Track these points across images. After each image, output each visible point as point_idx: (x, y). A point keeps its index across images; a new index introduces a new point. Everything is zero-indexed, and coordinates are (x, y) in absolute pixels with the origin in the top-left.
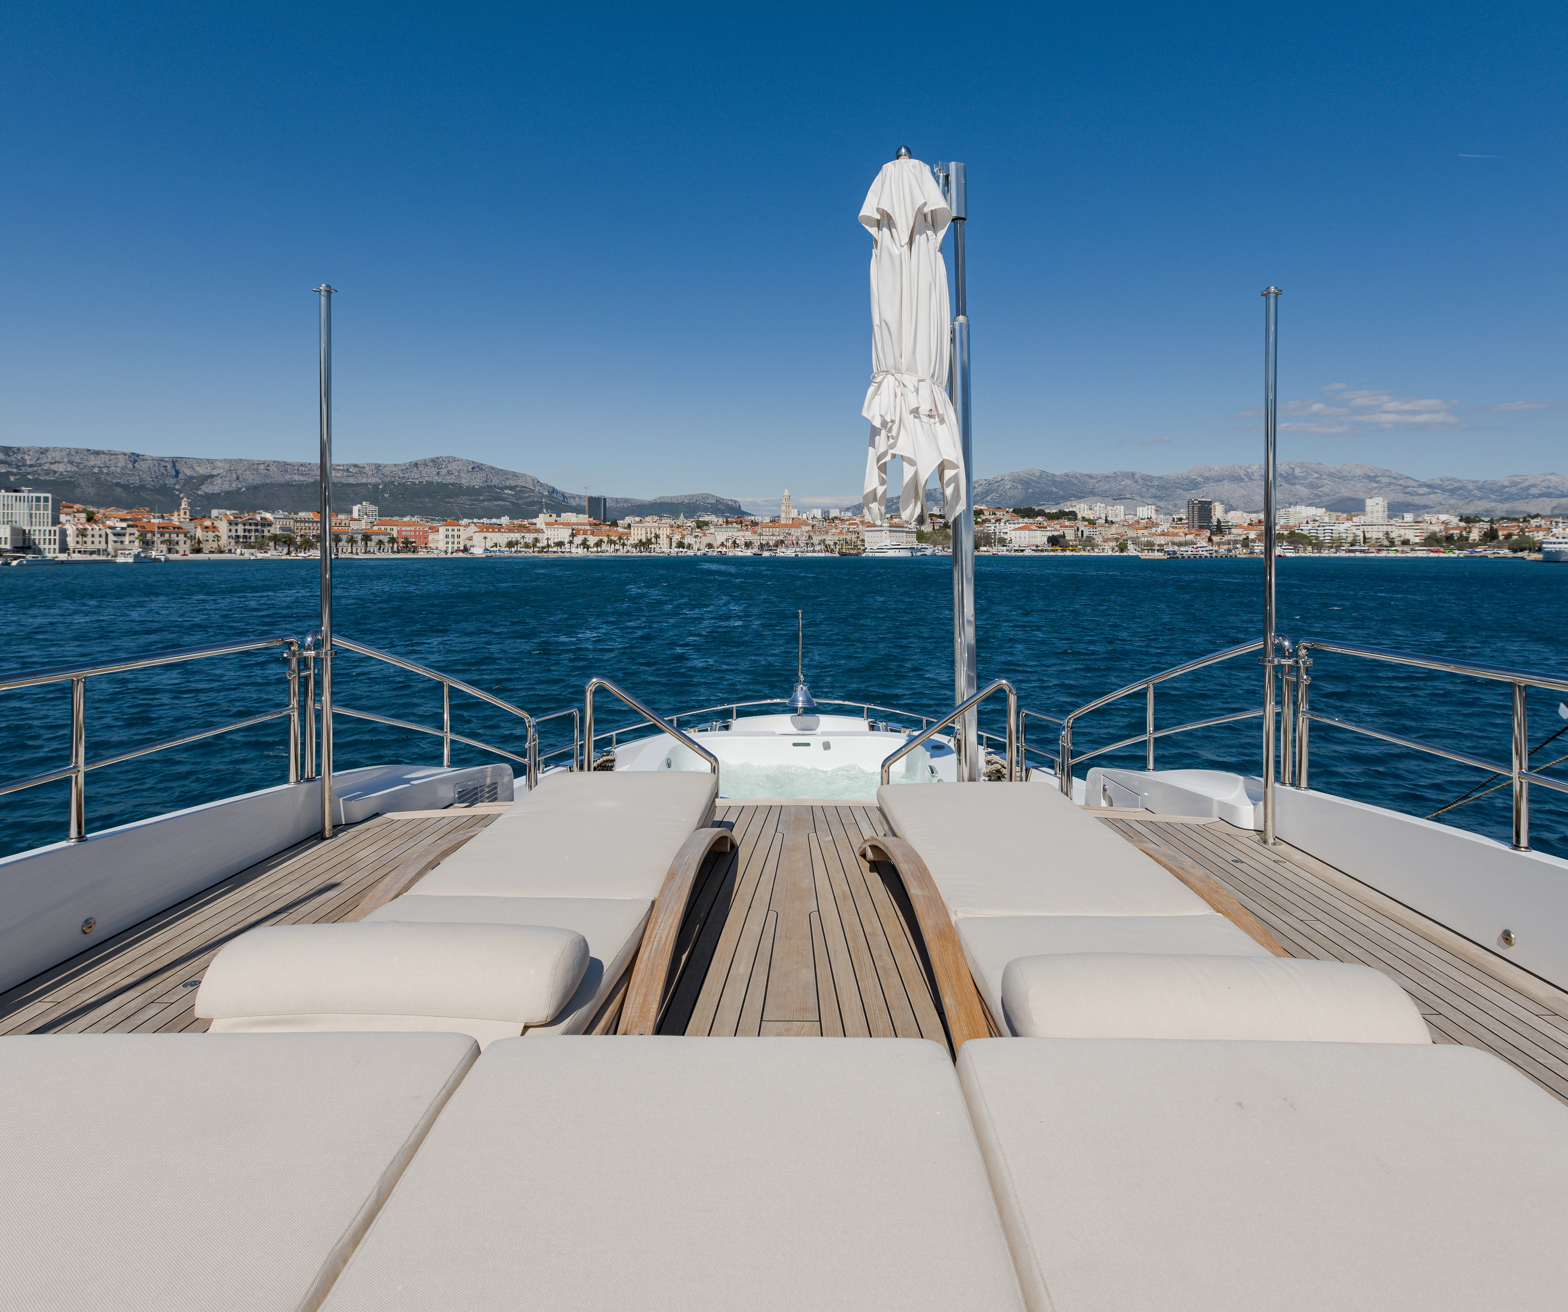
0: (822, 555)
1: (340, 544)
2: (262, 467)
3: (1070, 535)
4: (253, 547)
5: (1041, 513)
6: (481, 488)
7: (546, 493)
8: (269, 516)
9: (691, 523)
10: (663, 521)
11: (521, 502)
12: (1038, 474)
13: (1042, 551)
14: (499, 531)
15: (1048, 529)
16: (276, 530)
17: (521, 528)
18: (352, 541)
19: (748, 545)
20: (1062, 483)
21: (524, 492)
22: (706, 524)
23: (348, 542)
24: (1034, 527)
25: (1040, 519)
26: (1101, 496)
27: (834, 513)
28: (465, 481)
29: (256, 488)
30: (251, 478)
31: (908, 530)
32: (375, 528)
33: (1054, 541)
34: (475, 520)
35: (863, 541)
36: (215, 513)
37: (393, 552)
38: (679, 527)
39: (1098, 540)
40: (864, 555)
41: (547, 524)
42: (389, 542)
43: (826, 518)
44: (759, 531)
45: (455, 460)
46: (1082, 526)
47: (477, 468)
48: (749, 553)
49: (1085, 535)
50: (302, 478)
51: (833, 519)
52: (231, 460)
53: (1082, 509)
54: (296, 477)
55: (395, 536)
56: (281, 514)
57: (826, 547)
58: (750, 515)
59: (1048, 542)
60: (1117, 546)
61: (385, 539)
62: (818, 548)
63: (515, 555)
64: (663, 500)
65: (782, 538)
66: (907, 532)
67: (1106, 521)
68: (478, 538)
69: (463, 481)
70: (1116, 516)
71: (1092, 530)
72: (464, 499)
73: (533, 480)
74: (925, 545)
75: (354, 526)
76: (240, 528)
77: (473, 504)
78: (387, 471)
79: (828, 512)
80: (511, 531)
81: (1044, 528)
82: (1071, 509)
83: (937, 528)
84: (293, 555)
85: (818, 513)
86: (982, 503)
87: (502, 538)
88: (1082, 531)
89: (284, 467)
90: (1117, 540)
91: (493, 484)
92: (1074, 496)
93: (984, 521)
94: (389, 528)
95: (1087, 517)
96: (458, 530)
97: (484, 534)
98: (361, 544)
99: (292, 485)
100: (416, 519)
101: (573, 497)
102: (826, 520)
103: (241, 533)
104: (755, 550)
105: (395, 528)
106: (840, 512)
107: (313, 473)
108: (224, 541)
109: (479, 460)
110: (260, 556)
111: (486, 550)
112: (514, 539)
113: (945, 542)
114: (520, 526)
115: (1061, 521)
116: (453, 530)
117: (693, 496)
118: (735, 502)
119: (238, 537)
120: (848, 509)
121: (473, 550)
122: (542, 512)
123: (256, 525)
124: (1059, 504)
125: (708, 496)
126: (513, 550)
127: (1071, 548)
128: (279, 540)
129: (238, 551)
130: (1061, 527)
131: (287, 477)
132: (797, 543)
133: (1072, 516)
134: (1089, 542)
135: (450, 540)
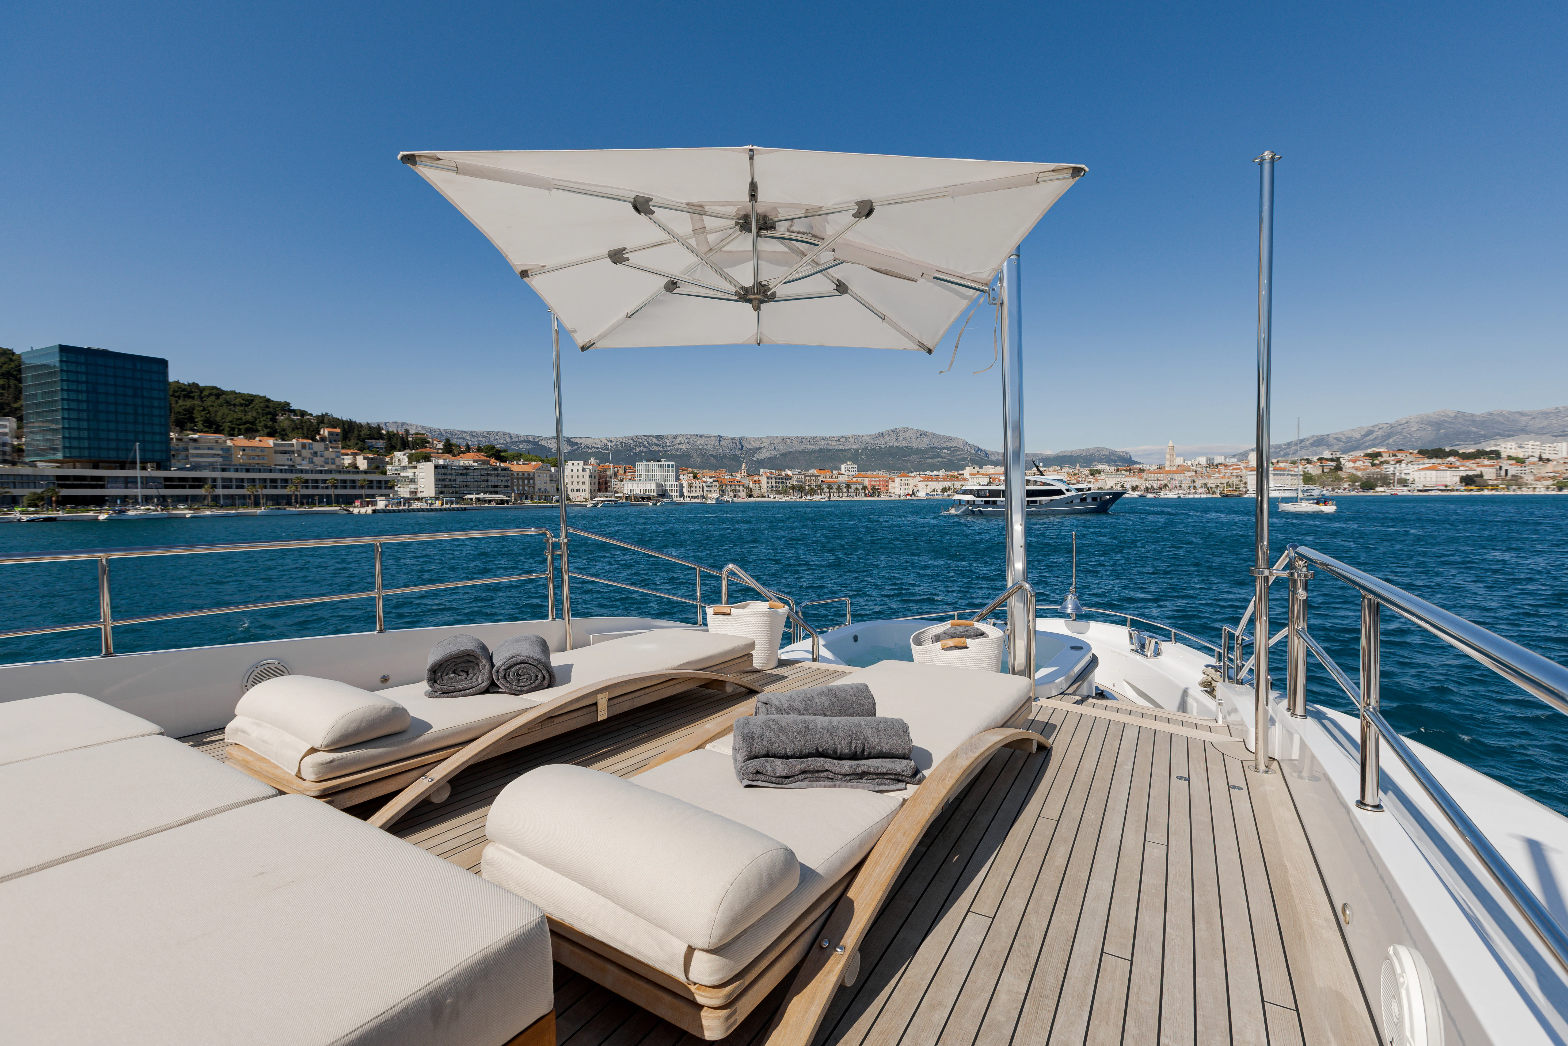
0: (1204, 496)
1: (832, 491)
2: (788, 440)
3: (1489, 474)
4: (780, 494)
5: (1454, 453)
6: (927, 449)
7: (973, 451)
8: (789, 473)
9: (1086, 472)
10: (1063, 470)
11: (955, 458)
12: (1452, 415)
13: (1453, 490)
14: (936, 480)
15: (1461, 468)
16: (793, 482)
17: (953, 478)
18: (839, 489)
19: (1134, 488)
20: (1483, 422)
21: (956, 451)
22: (1099, 472)
23: (837, 489)
24: (1443, 467)
25: (1451, 459)
26: (1537, 433)
27: (1219, 459)
28: (916, 445)
29: (785, 454)
30: (783, 448)
31: (1293, 473)
32: (854, 479)
33: (1467, 481)
34: (921, 473)
35: (1246, 483)
36: (762, 471)
37: (865, 495)
38: (1075, 474)
39: (1528, 478)
40: (1246, 496)
41: (971, 474)
42: (862, 489)
43: (1210, 465)
44: (1145, 477)
45: (908, 429)
46: (1505, 464)
47: (923, 434)
48: (1135, 495)
49: (1510, 474)
50: (812, 447)
51: (1217, 465)
52: (771, 437)
53: (1508, 448)
54: (809, 447)
55: (867, 485)
56: (796, 471)
57: (1208, 489)
58: (1140, 463)
59: (1461, 482)
60: (1553, 485)
61: (860, 487)
62: (1203, 490)
63: (948, 497)
64: (1064, 454)
65: (1166, 482)
66: (1292, 475)
67: (1541, 459)
68: (922, 486)
69: (914, 445)
70: (1556, 453)
71: (1519, 468)
72: (914, 458)
73: (963, 442)
74: (1311, 487)
75: (841, 478)
76: (774, 481)
77: (921, 461)
78: (863, 440)
79: (1213, 459)
80: (945, 480)
81: (1455, 467)
82: (1493, 448)
83: (1325, 470)
84: (803, 499)
85: (1203, 461)
86: (1383, 445)
87: (939, 485)
88: (1506, 471)
89: (801, 440)
90: (1554, 478)
91: (935, 446)
92: (1499, 434)
93: (1382, 463)
94: (863, 479)
95: (1514, 455)
96: (908, 480)
97: (925, 483)
98: (845, 490)
99: (806, 452)
100: (881, 472)
101: (993, 454)
102: (1210, 466)
103: (774, 484)
104: (1140, 493)
105: (866, 479)
106: (1225, 459)
107: (818, 443)
108: (764, 489)
109: (925, 429)
110: (785, 499)
111: (927, 494)
112: (947, 486)
113: (1335, 483)
114: (952, 476)
115: (1478, 460)
116: (904, 480)
117: (1090, 449)
118: (1127, 453)
119: (772, 487)
120: (1234, 456)
121: (918, 494)
122: (968, 466)
123: (782, 479)
124: (1480, 443)
125: (1103, 449)
126: (946, 494)
127: (1490, 487)
128: (796, 489)
129: (772, 497)
130: (1478, 466)
131: (803, 447)
132: (1180, 487)
133: (1496, 455)
134: (1517, 481)
135: (903, 487)
